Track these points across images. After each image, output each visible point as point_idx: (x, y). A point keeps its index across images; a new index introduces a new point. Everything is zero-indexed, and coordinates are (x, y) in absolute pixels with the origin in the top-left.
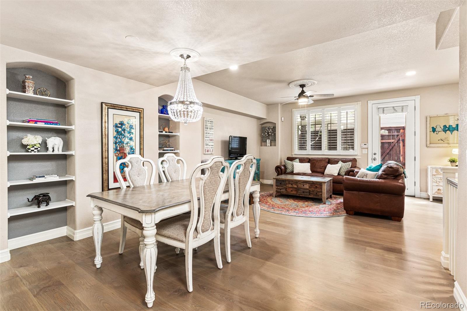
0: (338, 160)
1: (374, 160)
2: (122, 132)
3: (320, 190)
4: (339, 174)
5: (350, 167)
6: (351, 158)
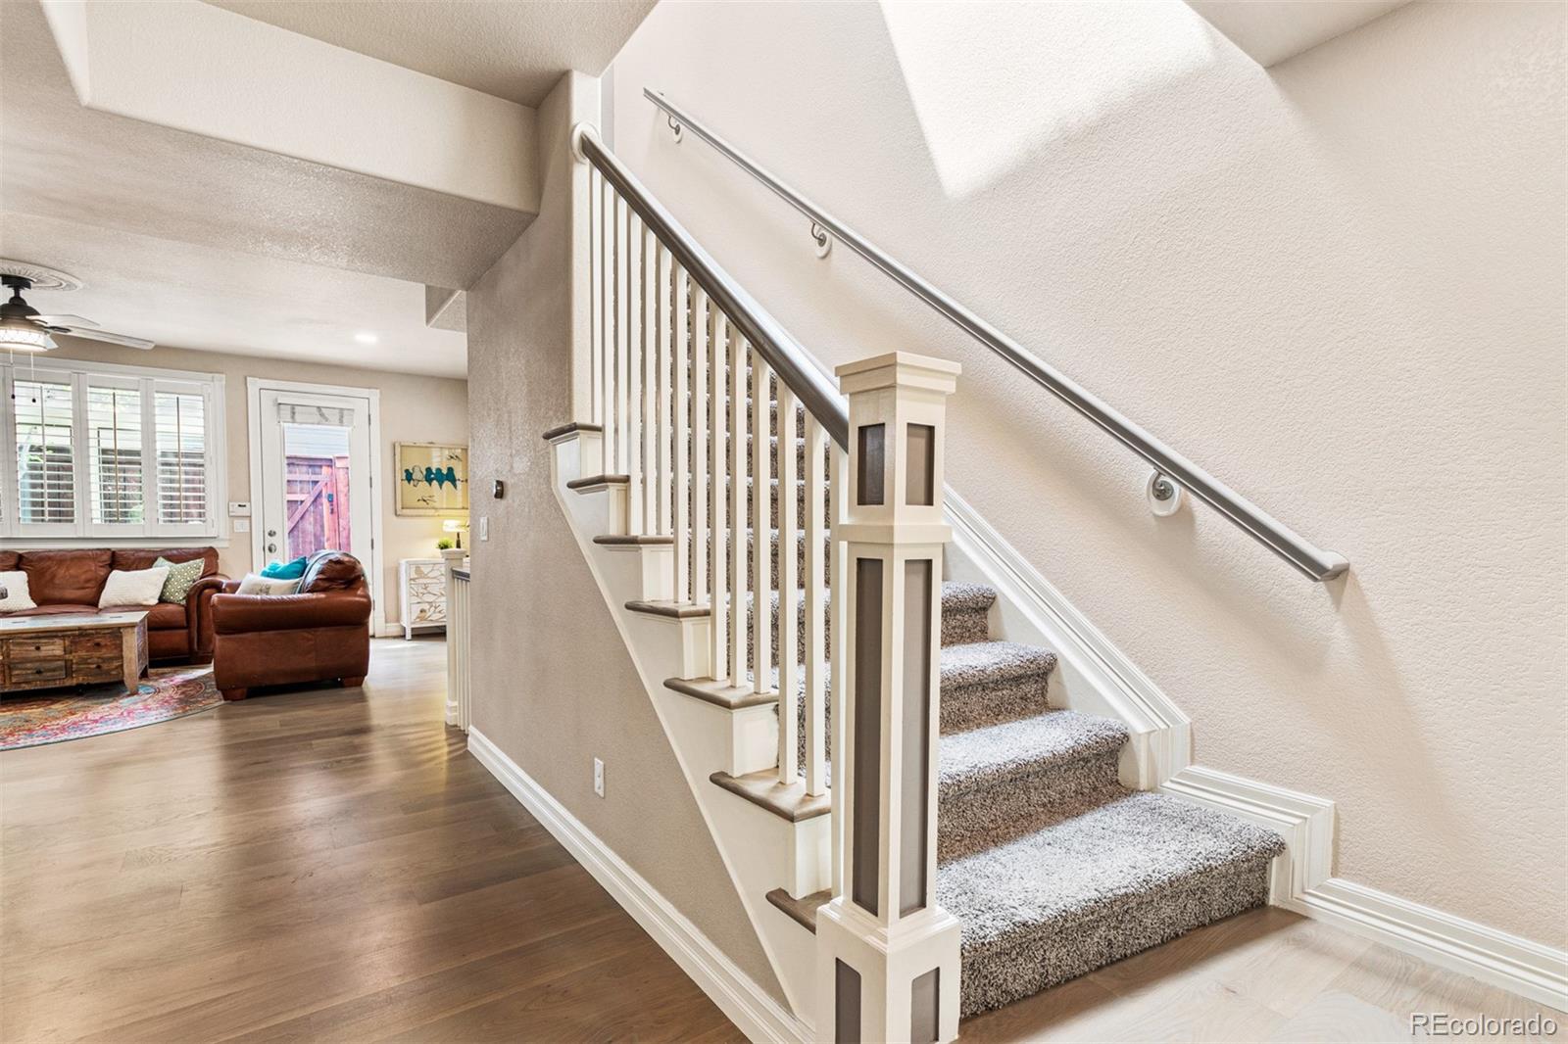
0: (155, 555)
1: (270, 550)
3: (115, 651)
4: (162, 600)
5: (200, 574)
6: (199, 548)
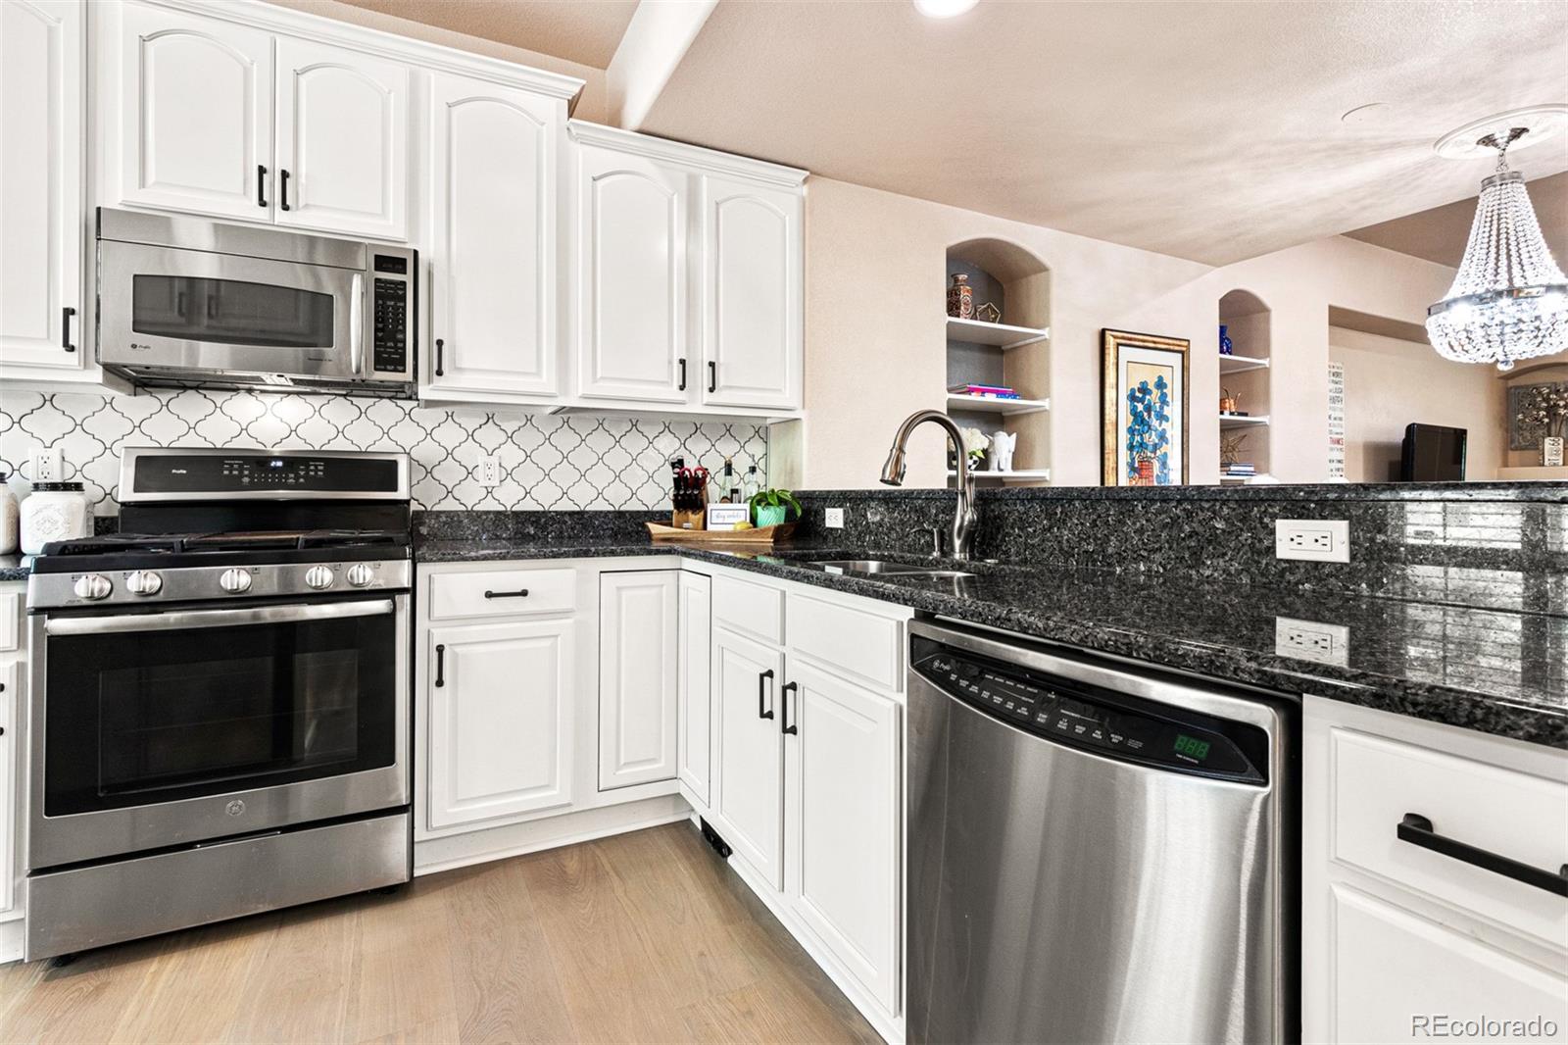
2: (1145, 414)
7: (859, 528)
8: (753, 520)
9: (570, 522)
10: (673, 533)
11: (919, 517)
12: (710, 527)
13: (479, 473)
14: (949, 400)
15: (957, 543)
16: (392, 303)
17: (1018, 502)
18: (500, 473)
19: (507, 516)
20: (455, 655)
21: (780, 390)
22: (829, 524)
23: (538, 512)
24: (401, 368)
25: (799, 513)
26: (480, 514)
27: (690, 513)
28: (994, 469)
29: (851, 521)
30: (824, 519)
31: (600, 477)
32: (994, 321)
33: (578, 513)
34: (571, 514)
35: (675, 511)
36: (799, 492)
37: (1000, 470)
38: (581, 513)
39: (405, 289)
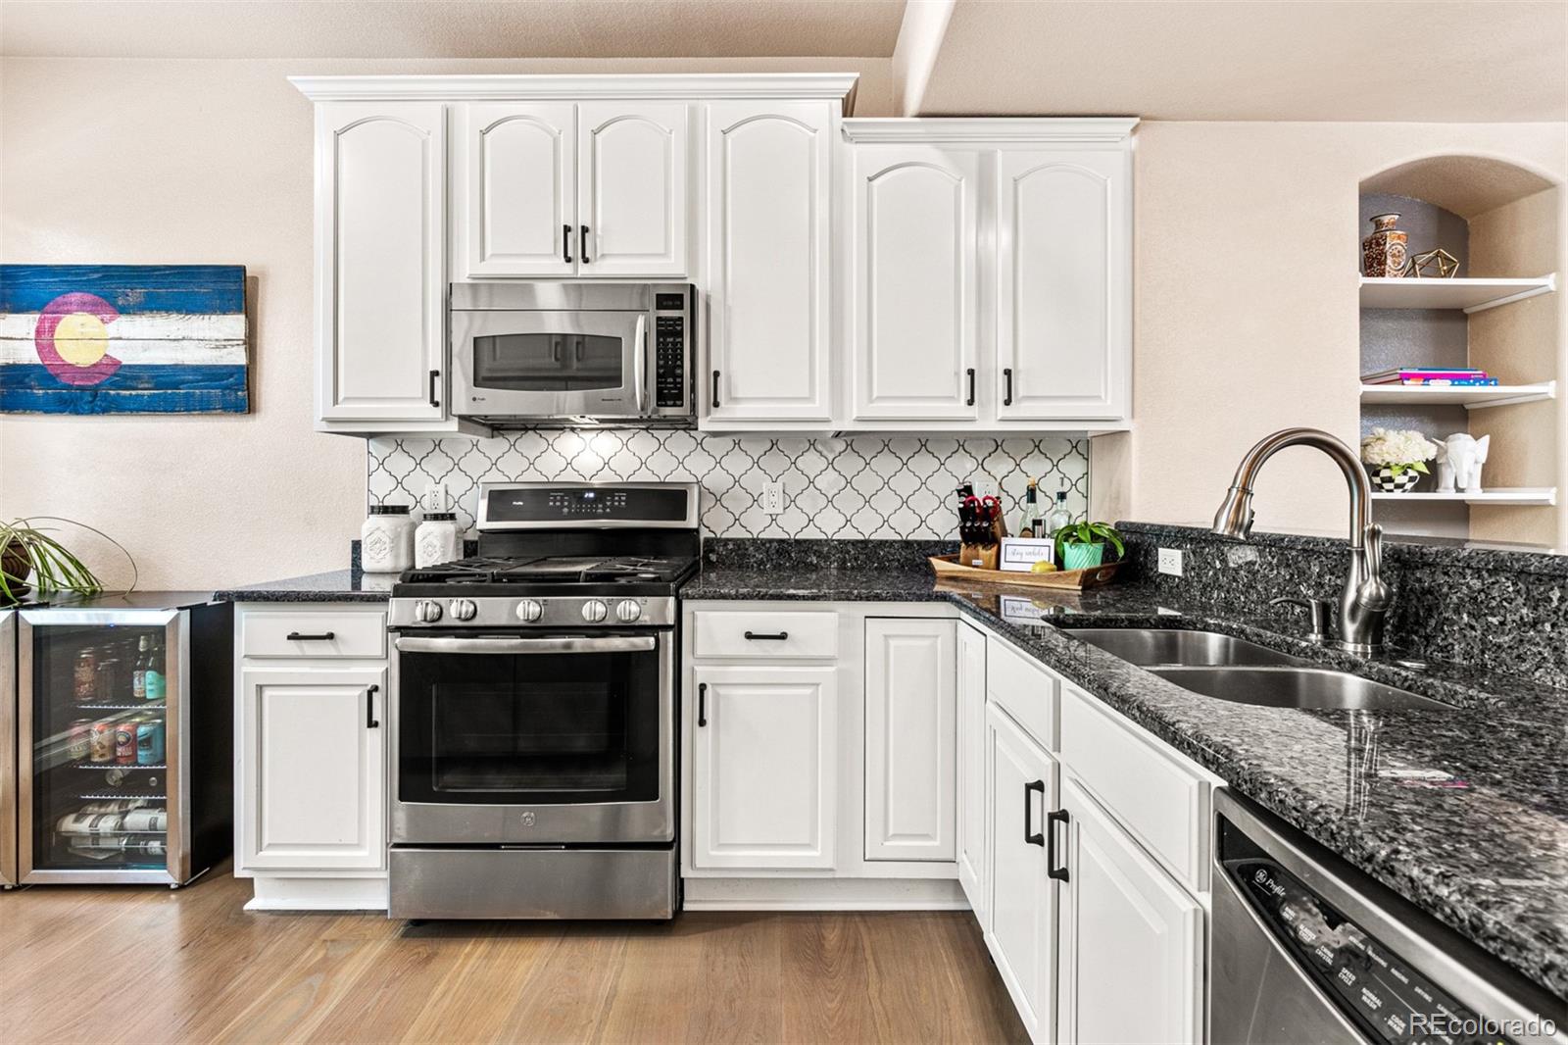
7: (1204, 579)
8: (1059, 562)
9: (853, 552)
10: (960, 571)
11: (1292, 575)
12: (1004, 566)
13: (764, 500)
14: (1364, 395)
15: (1350, 628)
16: (672, 340)
17: (1469, 572)
18: (784, 501)
19: (790, 544)
20: (717, 696)
21: (1099, 397)
22: (1163, 568)
23: (821, 540)
24: (678, 403)
25: (1121, 552)
26: (764, 542)
27: (980, 548)
28: (1447, 488)
29: (1193, 569)
30: (1157, 561)
31: (886, 503)
32: (1447, 274)
33: (862, 542)
34: (855, 543)
35: (963, 545)
36: (1125, 524)
37: (1459, 490)
38: (865, 542)
39: (682, 325)
